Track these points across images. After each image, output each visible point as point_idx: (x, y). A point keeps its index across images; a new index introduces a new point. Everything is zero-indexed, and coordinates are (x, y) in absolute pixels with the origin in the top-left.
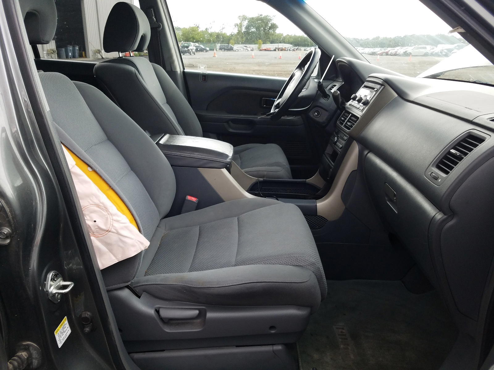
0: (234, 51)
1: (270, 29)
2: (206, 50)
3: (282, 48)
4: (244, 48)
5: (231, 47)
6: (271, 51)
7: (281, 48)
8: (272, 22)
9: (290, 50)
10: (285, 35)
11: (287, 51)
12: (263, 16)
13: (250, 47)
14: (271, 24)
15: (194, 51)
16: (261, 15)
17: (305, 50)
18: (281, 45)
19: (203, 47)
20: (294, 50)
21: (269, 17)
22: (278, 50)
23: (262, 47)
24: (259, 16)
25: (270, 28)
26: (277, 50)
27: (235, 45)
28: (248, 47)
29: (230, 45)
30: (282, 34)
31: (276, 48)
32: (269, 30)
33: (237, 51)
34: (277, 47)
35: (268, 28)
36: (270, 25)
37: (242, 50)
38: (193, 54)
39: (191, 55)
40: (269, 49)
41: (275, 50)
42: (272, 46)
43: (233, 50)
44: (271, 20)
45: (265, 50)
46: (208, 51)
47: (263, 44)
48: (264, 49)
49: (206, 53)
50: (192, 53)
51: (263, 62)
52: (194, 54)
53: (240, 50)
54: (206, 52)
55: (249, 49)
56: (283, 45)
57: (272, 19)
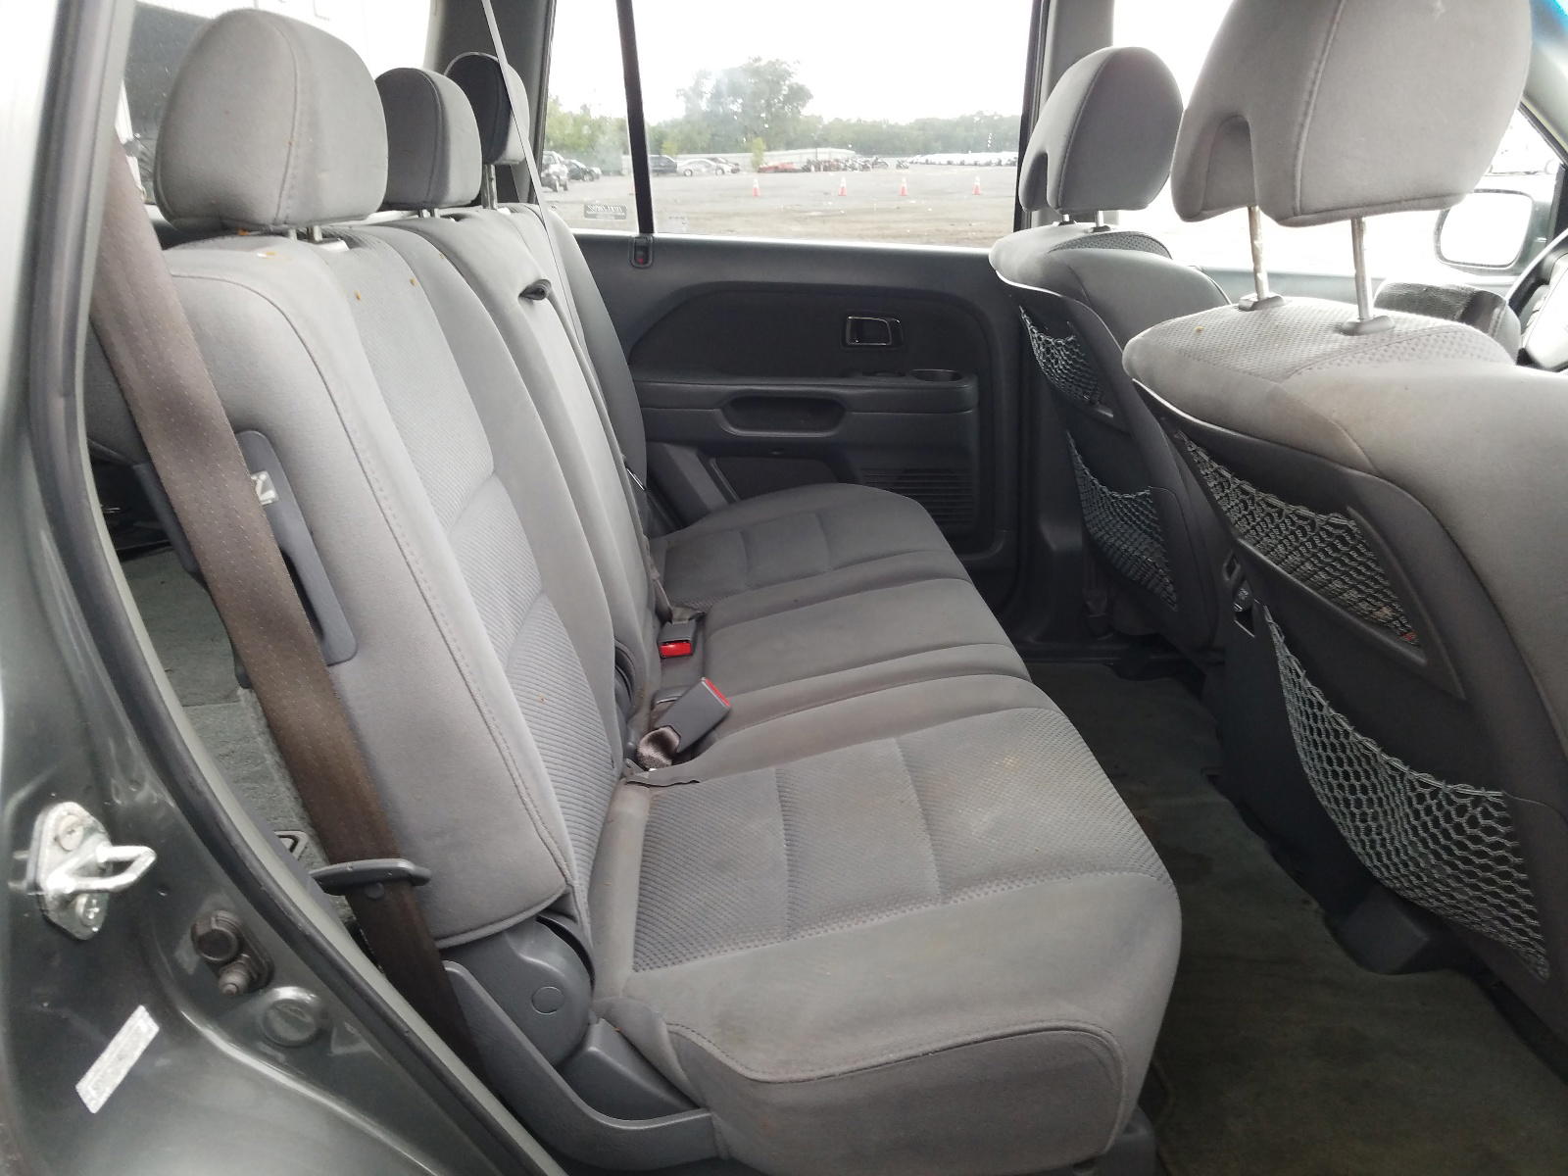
0: (679, 175)
1: (784, 103)
2: (590, 173)
3: (829, 162)
4: (710, 165)
5: (670, 161)
6: (795, 171)
7: (825, 162)
8: (795, 80)
9: (853, 168)
10: (827, 120)
11: (844, 169)
12: (763, 63)
13: (727, 163)
14: (791, 88)
15: (564, 177)
16: (758, 60)
17: (899, 166)
18: (824, 154)
19: (582, 166)
20: (865, 168)
21: (784, 66)
22: (818, 169)
23: (765, 159)
24: (751, 61)
25: (788, 99)
26: (813, 168)
27: (680, 156)
28: (720, 162)
29: (666, 156)
30: (820, 117)
31: (809, 162)
32: (783, 108)
33: (689, 173)
34: (812, 158)
35: (781, 98)
36: (785, 91)
37: (704, 170)
38: (562, 188)
39: (555, 190)
40: (788, 167)
41: (806, 169)
42: (796, 157)
43: (675, 172)
44: (790, 75)
45: (776, 170)
46: (598, 177)
47: (765, 151)
48: (771, 164)
49: (592, 183)
50: (558, 184)
51: (797, 208)
52: (566, 189)
53: (699, 170)
54: (592, 180)
55: (727, 168)
56: (830, 153)
57: (791, 70)
